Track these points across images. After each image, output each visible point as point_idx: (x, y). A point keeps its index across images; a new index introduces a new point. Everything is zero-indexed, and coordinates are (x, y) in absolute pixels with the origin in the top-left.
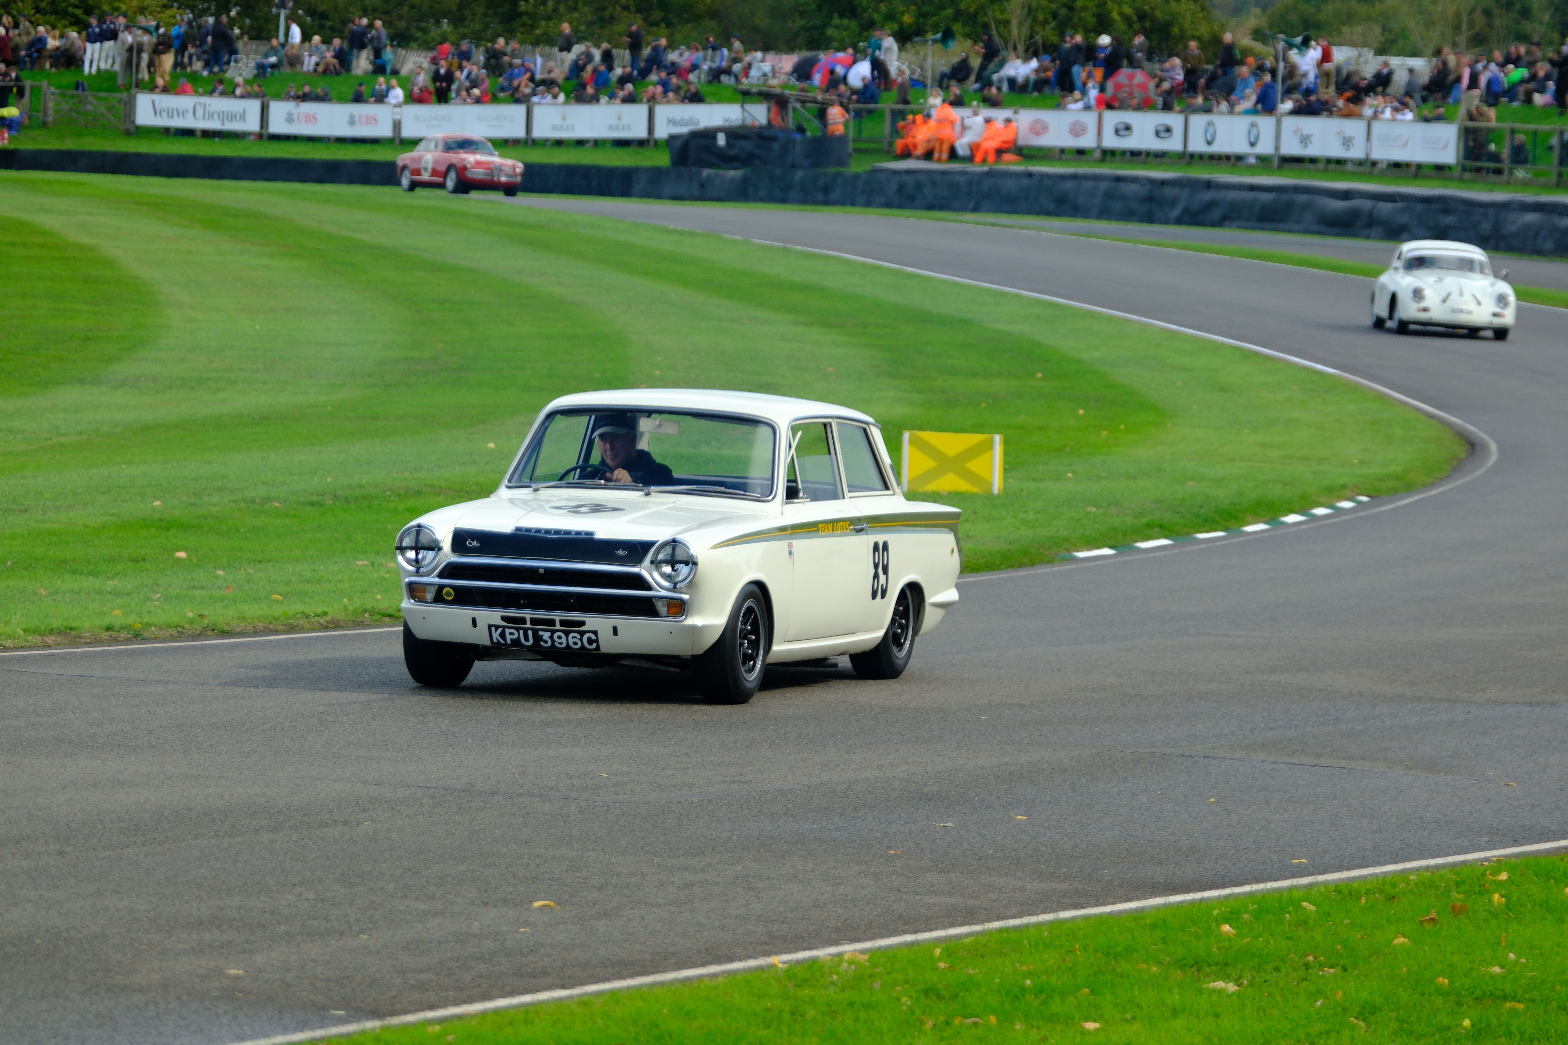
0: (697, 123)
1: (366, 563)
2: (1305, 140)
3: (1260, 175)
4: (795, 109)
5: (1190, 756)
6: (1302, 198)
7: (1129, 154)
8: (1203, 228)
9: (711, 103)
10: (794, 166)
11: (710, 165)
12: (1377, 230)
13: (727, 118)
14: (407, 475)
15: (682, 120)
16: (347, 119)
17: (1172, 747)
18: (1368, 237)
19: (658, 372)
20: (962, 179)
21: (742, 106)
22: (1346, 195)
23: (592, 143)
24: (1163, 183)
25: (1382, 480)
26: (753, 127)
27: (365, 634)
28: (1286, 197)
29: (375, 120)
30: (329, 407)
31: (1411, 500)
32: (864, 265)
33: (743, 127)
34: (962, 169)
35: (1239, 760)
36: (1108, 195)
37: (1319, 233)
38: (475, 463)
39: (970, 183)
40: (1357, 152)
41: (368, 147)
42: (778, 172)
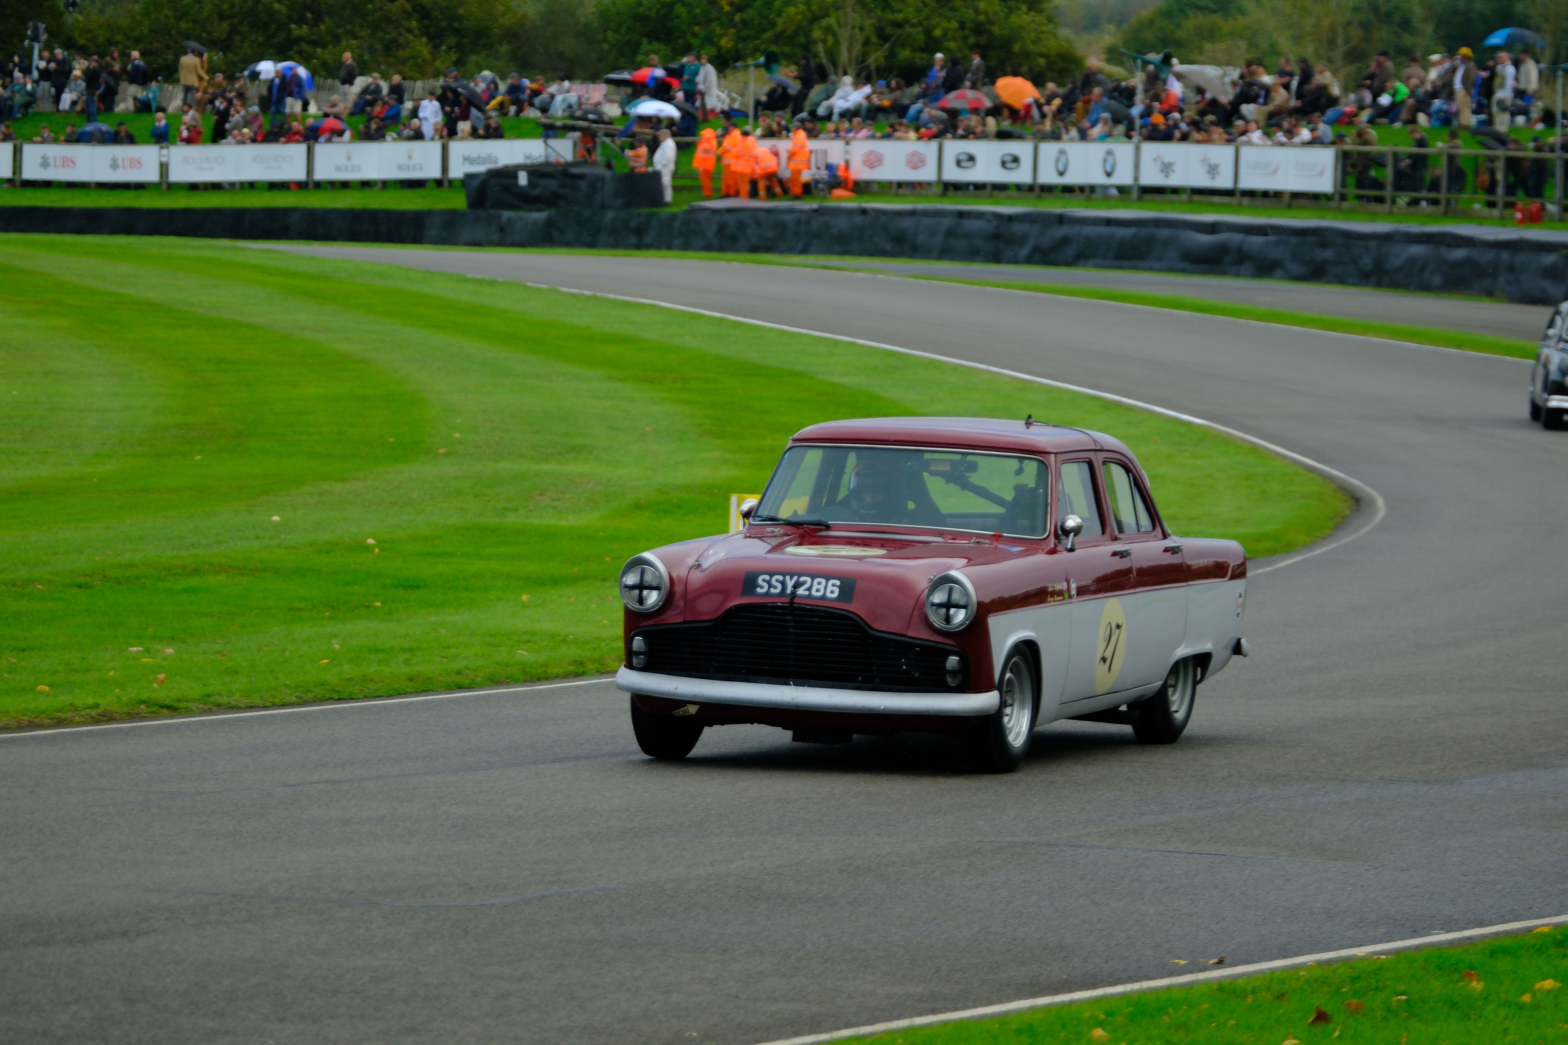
0: (496, 161)
1: (140, 649)
2: (1167, 168)
3: (1118, 207)
4: (604, 144)
5: (1055, 845)
6: (1164, 233)
7: (971, 188)
8: (1056, 267)
9: (509, 138)
10: (603, 206)
11: (510, 207)
12: (1247, 267)
13: (528, 154)
14: (183, 552)
15: (478, 158)
16: (110, 162)
17: (1035, 835)
18: (1237, 275)
19: (457, 435)
20: (788, 218)
21: (545, 142)
22: (1213, 228)
23: (380, 185)
24: (1011, 218)
25: (1258, 540)
26: (558, 164)
27: (141, 727)
28: (1145, 232)
29: (139, 163)
30: (95, 480)
31: (1290, 561)
32: (683, 313)
33: (547, 164)
34: (790, 207)
35: (1109, 848)
36: (950, 233)
37: (1184, 271)
38: (258, 538)
39: (798, 222)
40: (1224, 182)
41: (131, 193)
42: (586, 213)
